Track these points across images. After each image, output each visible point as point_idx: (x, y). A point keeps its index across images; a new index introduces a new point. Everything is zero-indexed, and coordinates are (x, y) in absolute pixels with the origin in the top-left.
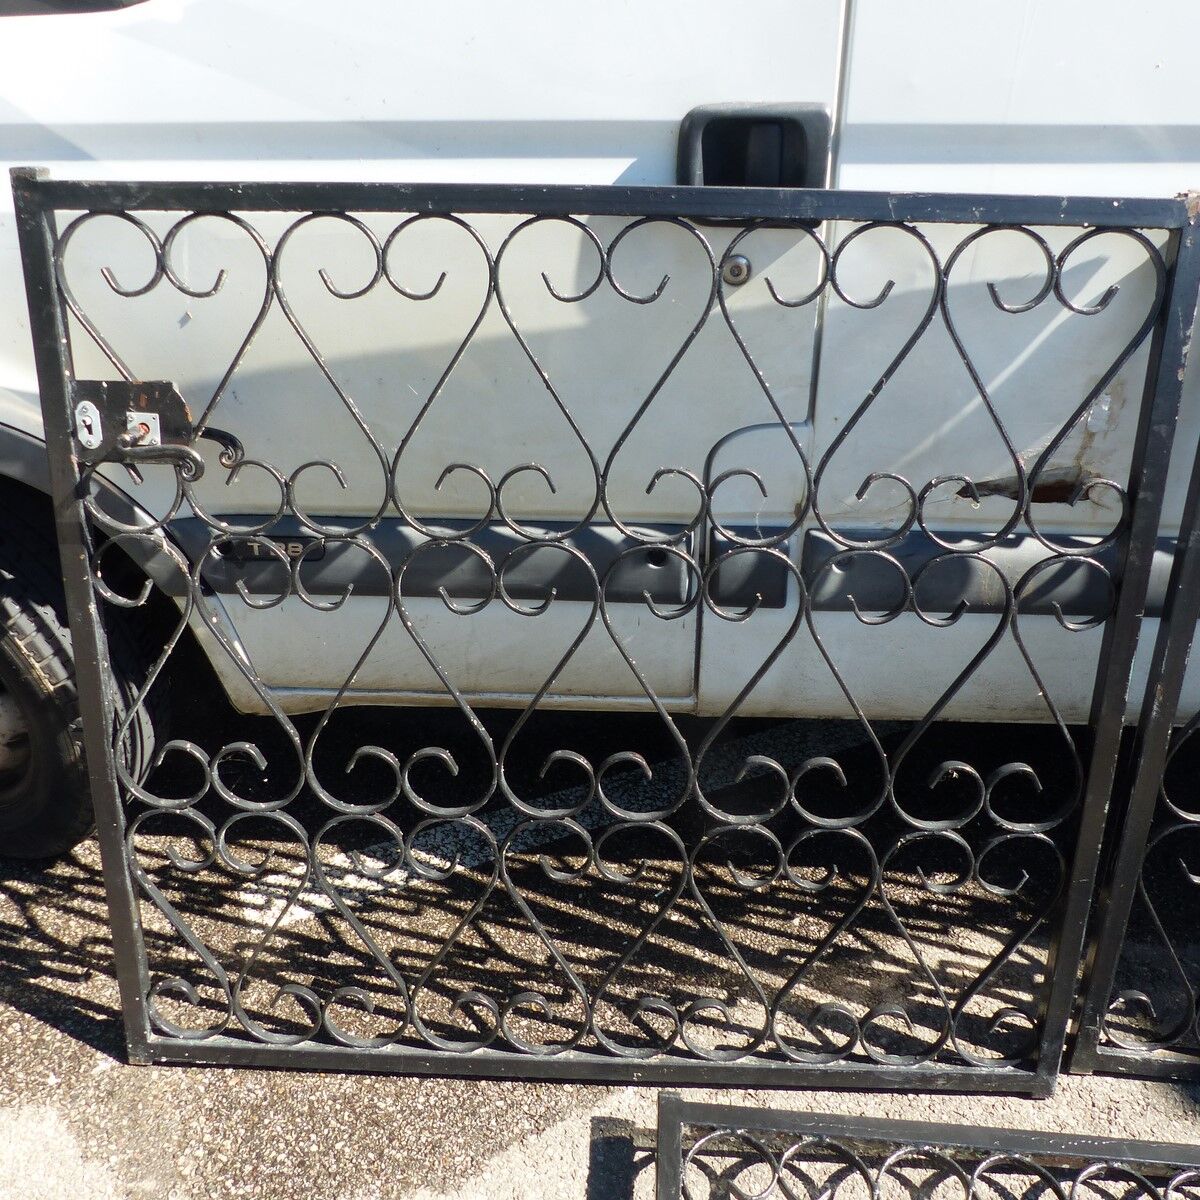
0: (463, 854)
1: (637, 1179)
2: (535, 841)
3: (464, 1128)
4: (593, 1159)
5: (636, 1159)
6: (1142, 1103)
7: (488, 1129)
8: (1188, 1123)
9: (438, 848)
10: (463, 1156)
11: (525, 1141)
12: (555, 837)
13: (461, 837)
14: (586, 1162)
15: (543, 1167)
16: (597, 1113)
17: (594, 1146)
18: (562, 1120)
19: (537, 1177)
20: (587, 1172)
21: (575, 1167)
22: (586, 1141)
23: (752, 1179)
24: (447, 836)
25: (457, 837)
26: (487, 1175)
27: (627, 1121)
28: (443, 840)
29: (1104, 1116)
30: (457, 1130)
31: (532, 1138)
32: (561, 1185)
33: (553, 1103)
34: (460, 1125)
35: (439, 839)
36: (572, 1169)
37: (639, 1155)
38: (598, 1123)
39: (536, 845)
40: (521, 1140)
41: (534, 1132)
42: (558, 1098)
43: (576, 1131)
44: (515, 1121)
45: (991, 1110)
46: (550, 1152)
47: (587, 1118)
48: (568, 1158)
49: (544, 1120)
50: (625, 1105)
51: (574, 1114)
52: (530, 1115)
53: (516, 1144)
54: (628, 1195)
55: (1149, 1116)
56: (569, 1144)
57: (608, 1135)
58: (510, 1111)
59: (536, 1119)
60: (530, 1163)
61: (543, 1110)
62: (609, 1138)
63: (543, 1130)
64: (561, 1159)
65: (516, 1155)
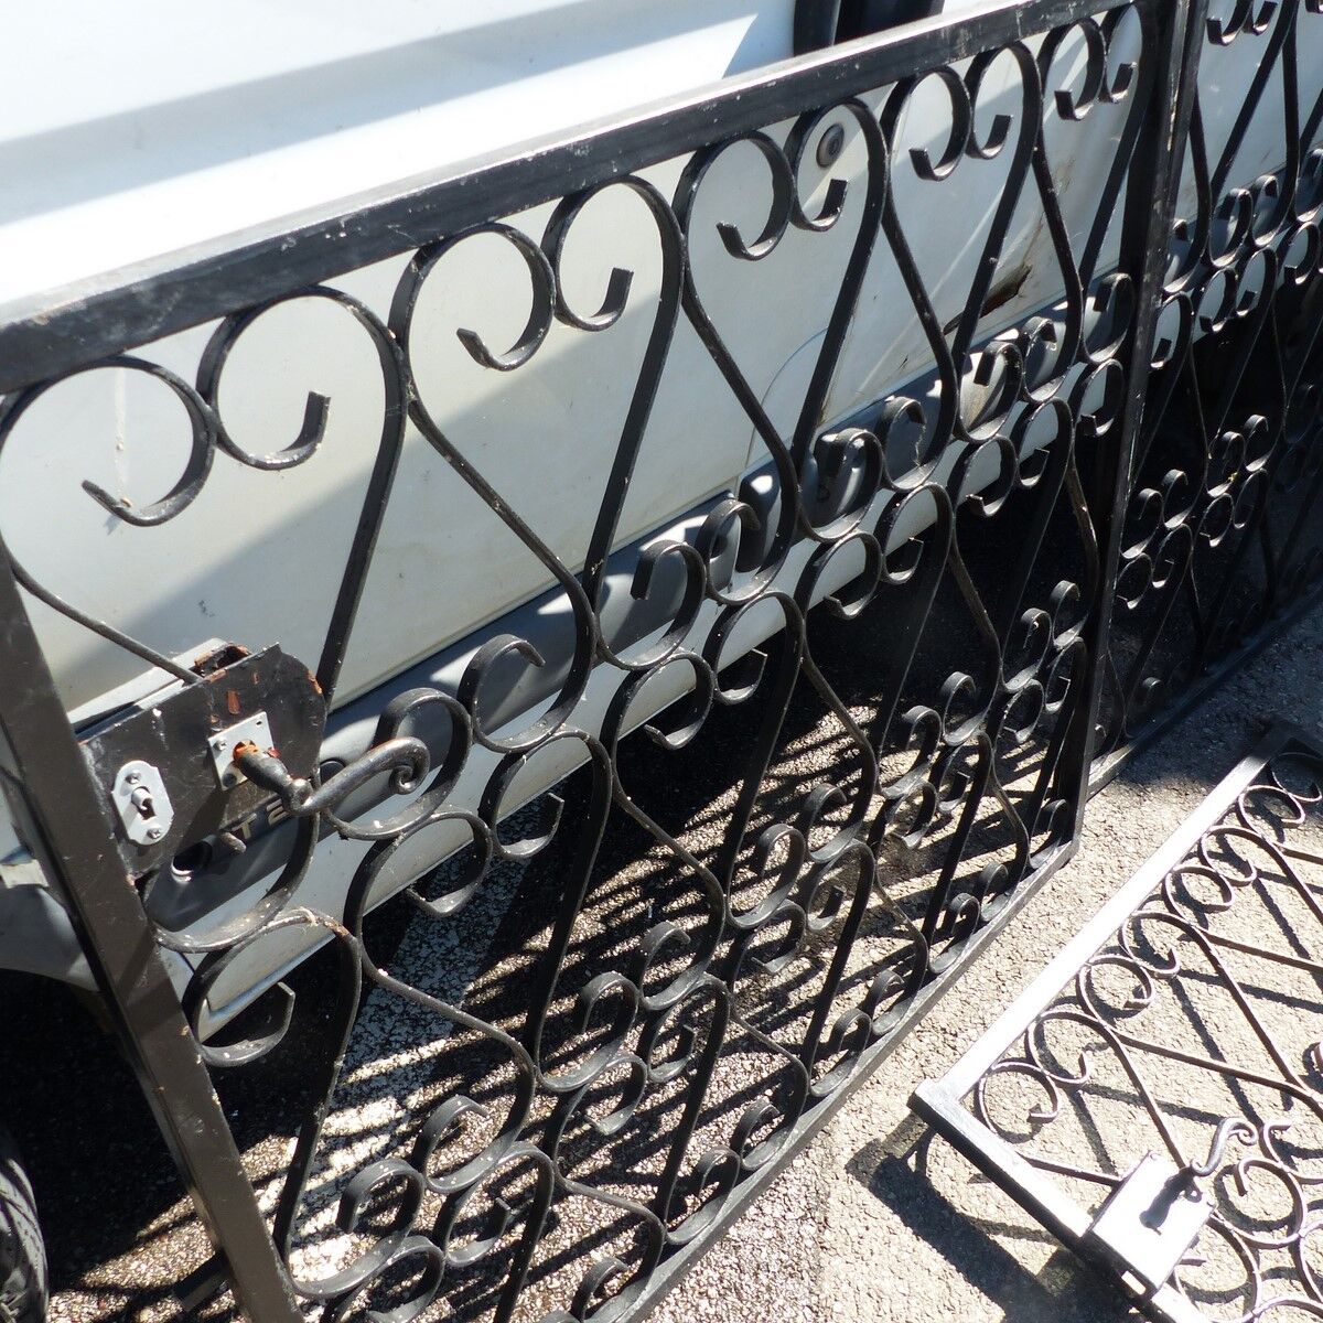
0: (425, 1027)
1: (933, 1183)
2: (477, 953)
3: (769, 1289)
4: (887, 1202)
5: (913, 1168)
6: (1116, 809)
7: (786, 1267)
8: (1148, 802)
9: (389, 1043)
10: (800, 1313)
11: (825, 1245)
12: (491, 932)
13: (398, 1010)
14: (887, 1211)
15: (865, 1251)
16: (845, 1157)
17: (875, 1190)
18: (828, 1195)
19: (872, 1264)
20: (897, 1218)
21: (885, 1224)
22: (866, 1195)
23: (997, 1099)
24: (381, 1020)
25: (392, 1013)
26: (837, 1307)
27: (869, 1144)
28: (382, 1030)
29: (1110, 838)
30: (767, 1296)
31: (827, 1235)
32: (894, 1250)
33: (804, 1189)
34: (763, 1289)
35: (378, 1033)
36: (885, 1228)
37: (912, 1161)
38: (855, 1167)
39: (482, 956)
40: (822, 1248)
41: (822, 1229)
42: (803, 1180)
43: (848, 1193)
44: (797, 1235)
45: (1056, 894)
46: (853, 1232)
47: (842, 1173)
48: (870, 1222)
49: (816, 1210)
50: (852, 1131)
51: (830, 1181)
52: (801, 1218)
53: (822, 1254)
54: (943, 1204)
55: (1128, 816)
56: (857, 1210)
57: (872, 1171)
58: (783, 1232)
59: (809, 1216)
60: (851, 1258)
61: (804, 1202)
62: (876, 1172)
63: (826, 1220)
64: (867, 1229)
65: (834, 1265)
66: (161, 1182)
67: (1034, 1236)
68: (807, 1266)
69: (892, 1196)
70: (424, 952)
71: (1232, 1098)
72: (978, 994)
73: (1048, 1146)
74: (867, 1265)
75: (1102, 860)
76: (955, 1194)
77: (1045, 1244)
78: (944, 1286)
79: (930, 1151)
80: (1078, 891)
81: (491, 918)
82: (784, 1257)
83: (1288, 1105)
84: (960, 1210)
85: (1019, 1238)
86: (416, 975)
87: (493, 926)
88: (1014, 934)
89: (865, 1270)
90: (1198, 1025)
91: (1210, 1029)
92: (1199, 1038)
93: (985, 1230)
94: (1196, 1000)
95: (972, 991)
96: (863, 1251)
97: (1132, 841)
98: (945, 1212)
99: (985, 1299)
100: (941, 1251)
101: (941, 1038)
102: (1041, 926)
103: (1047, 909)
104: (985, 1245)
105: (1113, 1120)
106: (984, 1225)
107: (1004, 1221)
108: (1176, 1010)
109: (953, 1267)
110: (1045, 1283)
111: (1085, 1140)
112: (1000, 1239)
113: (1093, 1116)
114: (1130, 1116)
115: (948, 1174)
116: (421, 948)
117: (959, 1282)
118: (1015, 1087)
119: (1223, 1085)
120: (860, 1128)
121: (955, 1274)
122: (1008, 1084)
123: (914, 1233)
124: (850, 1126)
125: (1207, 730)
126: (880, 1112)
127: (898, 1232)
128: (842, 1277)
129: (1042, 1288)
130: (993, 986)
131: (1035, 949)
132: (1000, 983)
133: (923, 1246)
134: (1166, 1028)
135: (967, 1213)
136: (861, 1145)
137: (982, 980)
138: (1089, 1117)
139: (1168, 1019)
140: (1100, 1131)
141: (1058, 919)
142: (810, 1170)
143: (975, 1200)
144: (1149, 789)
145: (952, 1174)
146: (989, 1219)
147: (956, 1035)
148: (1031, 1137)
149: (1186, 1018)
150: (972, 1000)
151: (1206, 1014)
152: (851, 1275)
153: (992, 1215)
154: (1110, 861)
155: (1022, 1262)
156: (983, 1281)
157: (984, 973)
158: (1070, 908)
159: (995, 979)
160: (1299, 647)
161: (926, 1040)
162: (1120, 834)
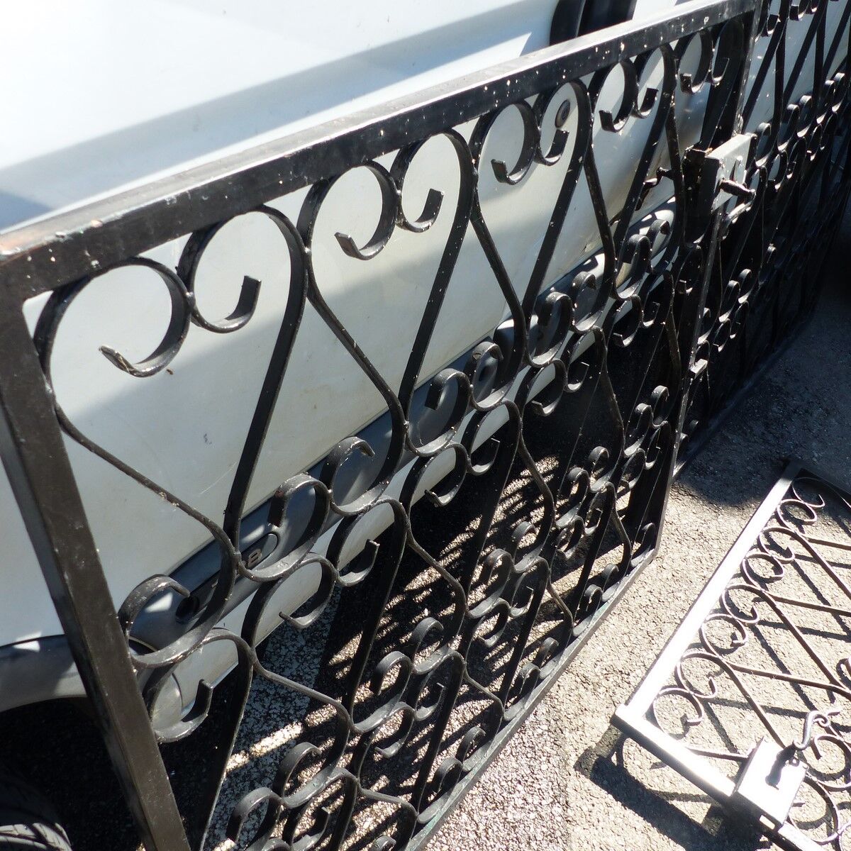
0: (291, 702)
1: (629, 771)
2: (318, 649)
4: (603, 787)
5: (616, 763)
6: (703, 522)
8: (721, 516)
9: (270, 715)
11: (569, 819)
12: (325, 635)
13: (272, 692)
14: (604, 792)
15: (594, 820)
16: (573, 760)
17: (594, 780)
18: (566, 786)
19: (600, 828)
20: (610, 796)
21: (603, 801)
22: (589, 783)
24: (261, 700)
25: (268, 695)
27: (586, 750)
28: (264, 706)
29: (702, 541)
31: (570, 813)
32: (612, 817)
33: (550, 784)
35: (261, 709)
36: (604, 804)
37: (614, 759)
38: (579, 766)
39: (321, 651)
40: (567, 821)
41: (565, 809)
42: (549, 778)
43: (578, 783)
44: (551, 815)
45: (675, 578)
46: (585, 809)
47: (572, 771)
48: (595, 801)
49: (560, 797)
50: (574, 743)
51: (565, 777)
52: (551, 803)
53: (568, 825)
54: (638, 784)
55: (711, 525)
56: (585, 794)
57: (591, 767)
58: (542, 813)
59: (556, 801)
60: (586, 826)
61: (551, 793)
62: (593, 768)
63: (567, 802)
64: (593, 805)
65: (577, 831)
66: (129, 825)
67: (696, 799)
68: (560, 834)
69: (605, 782)
70: (283, 652)
71: (799, 698)
72: (638, 646)
73: (695, 740)
74: (597, 829)
75: (699, 555)
76: (644, 777)
77: (703, 803)
78: (646, 837)
79: (624, 751)
80: (688, 575)
81: (323, 625)
82: (545, 830)
83: (832, 699)
84: (648, 787)
85: (687, 801)
86: (280, 668)
87: (326, 630)
88: (654, 606)
89: (596, 832)
90: (772, 654)
91: (780, 656)
92: (774, 663)
93: (665, 798)
94: (769, 639)
95: (634, 645)
96: (593, 820)
97: (715, 541)
98: (640, 789)
99: (672, 842)
100: (641, 815)
101: (620, 678)
102: (669, 600)
103: (672, 589)
104: (667, 807)
105: (731, 719)
106: (664, 795)
107: (676, 791)
108: (758, 646)
109: (649, 824)
110: (707, 828)
111: (717, 733)
112: (675, 803)
113: (719, 718)
114: (741, 716)
115: (637, 763)
116: (281, 649)
117: (654, 833)
118: (670, 704)
119: (792, 690)
120: (579, 741)
121: (652, 829)
122: (665, 703)
123: (622, 805)
124: (572, 740)
125: (749, 468)
126: (590, 729)
127: (612, 805)
128: (583, 839)
129: (705, 832)
130: (646, 641)
131: (668, 615)
132: (651, 639)
133: (629, 813)
134: (754, 658)
135: (653, 789)
136: (581, 752)
137: (639, 637)
138: (717, 719)
139: (754, 652)
140: (725, 727)
141: (679, 594)
142: (553, 771)
143: (656, 779)
144: (721, 508)
145: (639, 764)
146: (666, 791)
147: (629, 675)
148: (684, 735)
149: (764, 650)
150: (635, 651)
151: (776, 647)
152: (588, 837)
153: (668, 788)
154: (704, 555)
155: (691, 816)
156: (669, 831)
157: (640, 633)
158: (685, 587)
159: (647, 636)
160: (795, 412)
161: (611, 680)
162: (708, 537)
